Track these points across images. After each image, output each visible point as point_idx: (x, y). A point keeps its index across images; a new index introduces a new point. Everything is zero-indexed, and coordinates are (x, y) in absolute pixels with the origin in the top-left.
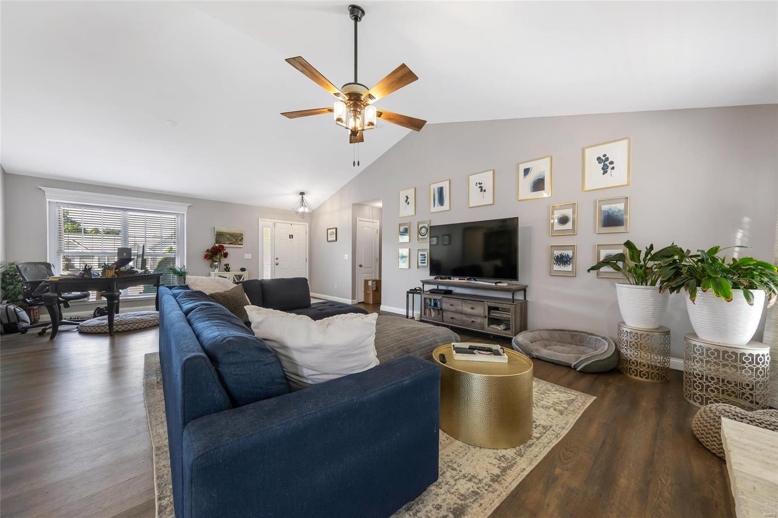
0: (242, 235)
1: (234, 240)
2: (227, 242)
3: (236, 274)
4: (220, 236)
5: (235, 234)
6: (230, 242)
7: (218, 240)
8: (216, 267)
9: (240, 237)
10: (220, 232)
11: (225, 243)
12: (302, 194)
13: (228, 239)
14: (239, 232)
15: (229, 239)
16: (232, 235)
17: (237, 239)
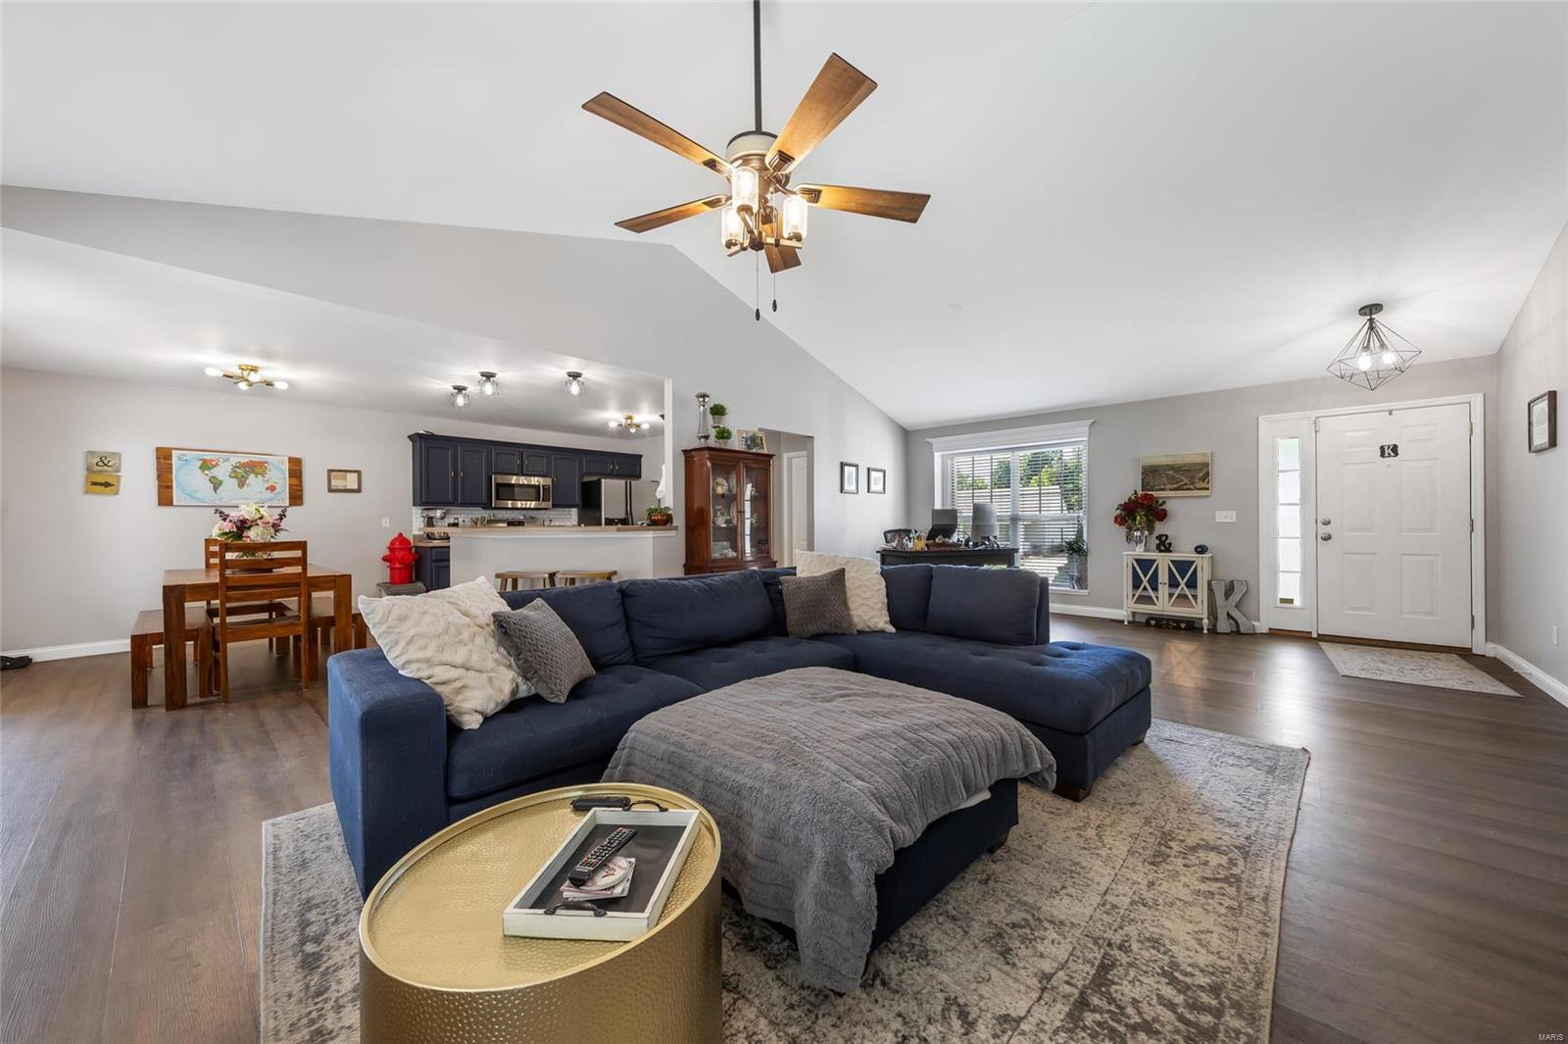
0: (1206, 465)
1: (1186, 481)
2: (1168, 486)
3: (1173, 559)
4: (1151, 474)
5: (1186, 465)
6: (1175, 486)
7: (1148, 483)
8: (1138, 541)
9: (1200, 470)
10: (1151, 467)
11: (1164, 490)
12: (1371, 310)
13: (1172, 480)
14: (1199, 460)
15: (1173, 477)
16: (1179, 469)
17: (1194, 476)
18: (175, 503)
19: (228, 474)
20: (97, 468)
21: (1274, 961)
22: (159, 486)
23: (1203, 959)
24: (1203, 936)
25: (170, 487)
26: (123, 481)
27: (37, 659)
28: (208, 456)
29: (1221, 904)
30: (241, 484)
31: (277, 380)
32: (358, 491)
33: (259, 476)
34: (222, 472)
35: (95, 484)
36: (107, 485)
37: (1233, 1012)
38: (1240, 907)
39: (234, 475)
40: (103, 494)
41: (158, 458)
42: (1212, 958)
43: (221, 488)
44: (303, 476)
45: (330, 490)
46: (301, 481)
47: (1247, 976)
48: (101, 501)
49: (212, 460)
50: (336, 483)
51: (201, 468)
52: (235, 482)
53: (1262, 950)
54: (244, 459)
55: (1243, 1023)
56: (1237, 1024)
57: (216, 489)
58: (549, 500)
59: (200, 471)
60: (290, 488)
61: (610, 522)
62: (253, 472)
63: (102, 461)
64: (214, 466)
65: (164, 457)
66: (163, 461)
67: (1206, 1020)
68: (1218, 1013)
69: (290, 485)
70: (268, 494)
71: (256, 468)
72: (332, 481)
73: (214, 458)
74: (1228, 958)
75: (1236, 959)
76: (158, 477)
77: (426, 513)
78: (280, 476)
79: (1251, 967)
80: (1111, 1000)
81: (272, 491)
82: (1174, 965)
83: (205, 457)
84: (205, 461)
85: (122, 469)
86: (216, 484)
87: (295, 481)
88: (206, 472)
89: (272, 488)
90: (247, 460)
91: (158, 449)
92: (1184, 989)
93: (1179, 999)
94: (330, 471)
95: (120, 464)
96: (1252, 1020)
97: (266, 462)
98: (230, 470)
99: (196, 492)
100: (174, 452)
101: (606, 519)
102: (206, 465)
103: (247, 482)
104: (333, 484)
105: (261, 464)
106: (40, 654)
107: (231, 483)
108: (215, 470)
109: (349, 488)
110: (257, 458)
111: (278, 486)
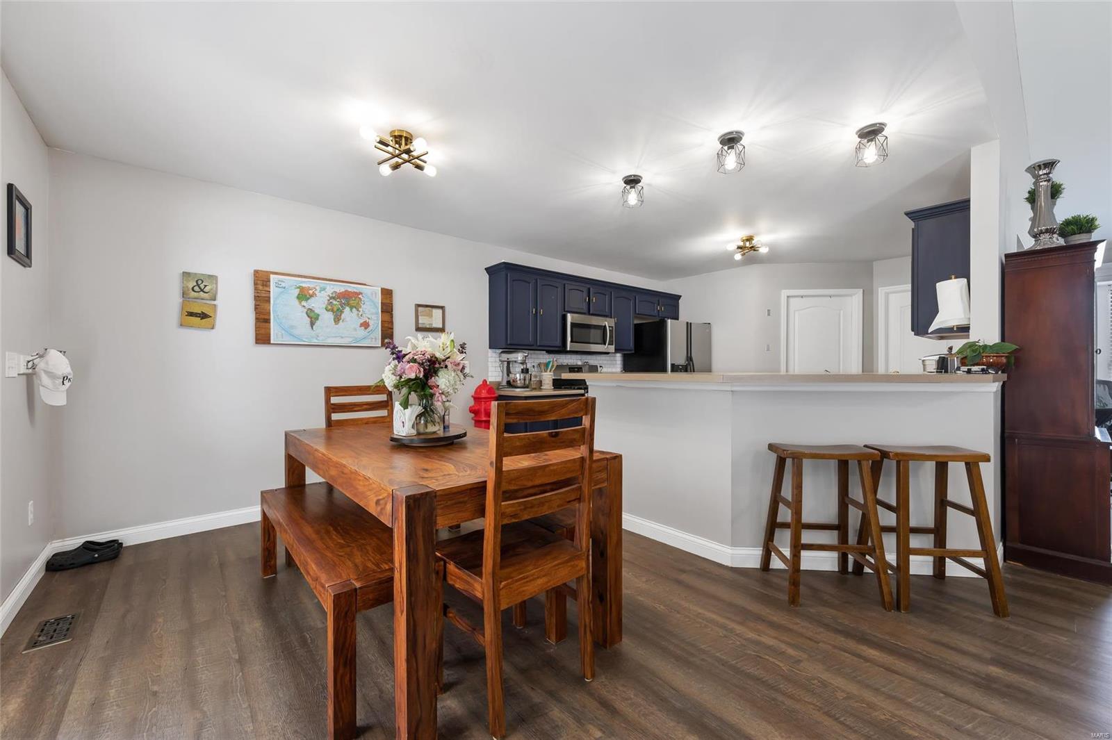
18: (272, 342)
19: (324, 306)
20: (193, 294)
22: (257, 319)
25: (267, 321)
26: (219, 310)
27: (128, 542)
28: (306, 283)
30: (337, 319)
32: (442, 330)
33: (354, 310)
34: (319, 303)
35: (191, 314)
36: (204, 316)
39: (330, 308)
40: (199, 327)
41: (255, 284)
43: (318, 323)
44: (394, 311)
45: (418, 329)
46: (392, 317)
48: (196, 336)
49: (309, 289)
50: (424, 321)
51: (298, 298)
52: (331, 315)
54: (340, 288)
57: (312, 324)
58: (612, 345)
59: (296, 302)
60: (382, 325)
61: (675, 368)
62: (348, 304)
63: (198, 285)
64: (311, 296)
65: (261, 281)
66: (261, 287)
69: (383, 322)
70: (362, 332)
71: (351, 299)
72: (420, 318)
73: (311, 286)
76: (256, 309)
77: (505, 356)
78: (374, 309)
81: (366, 328)
83: (304, 285)
84: (302, 289)
85: (219, 296)
86: (313, 318)
87: (386, 318)
88: (304, 303)
89: (365, 325)
90: (343, 290)
91: (256, 272)
94: (417, 306)
95: (217, 288)
97: (360, 293)
98: (326, 302)
99: (292, 327)
100: (272, 276)
101: (673, 365)
102: (304, 295)
103: (343, 316)
104: (420, 322)
105: (357, 295)
106: (131, 536)
107: (327, 317)
108: (312, 301)
109: (435, 325)
110: (352, 288)
111: (371, 323)
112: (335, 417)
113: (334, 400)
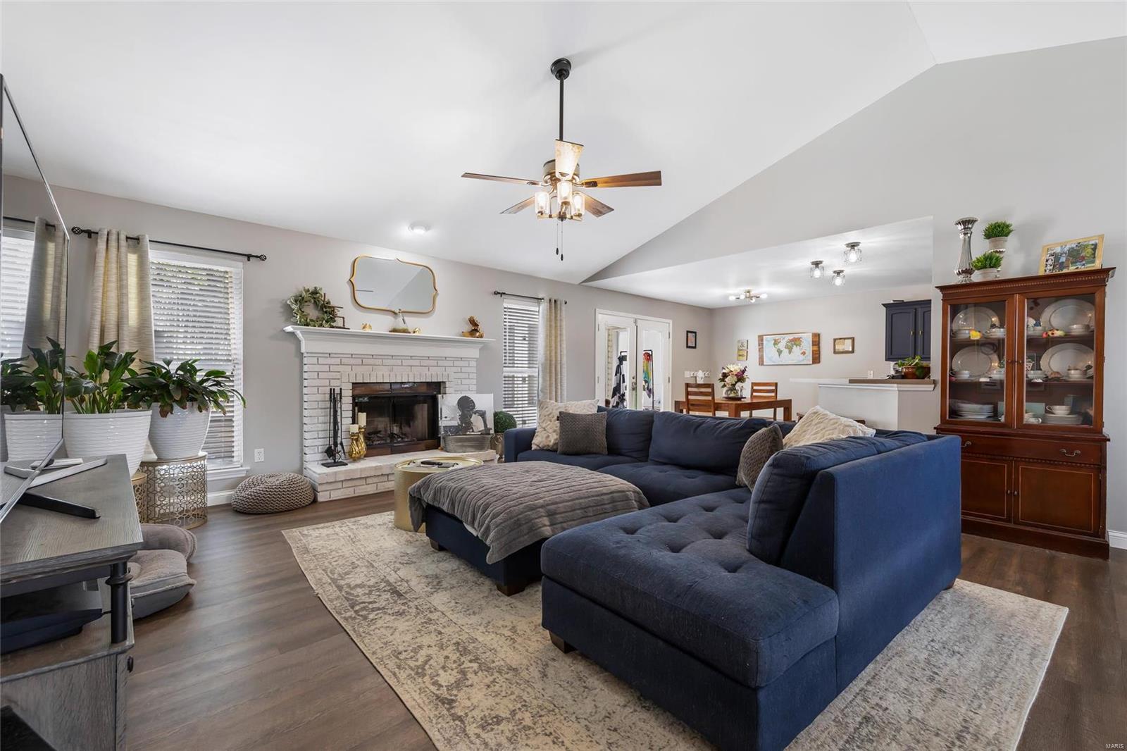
18: (765, 364)
19: (785, 346)
20: (741, 348)
21: (358, 644)
23: (380, 623)
24: (392, 631)
25: (763, 355)
26: (749, 353)
28: (777, 337)
29: (405, 651)
30: (790, 352)
31: (761, 294)
32: (853, 351)
33: (798, 346)
34: (782, 345)
35: (740, 355)
36: (743, 356)
37: (353, 616)
38: (398, 658)
39: (787, 347)
40: (742, 360)
41: (759, 340)
42: (378, 626)
43: (782, 354)
44: (821, 345)
45: (835, 352)
46: (819, 347)
47: (361, 630)
50: (839, 347)
52: (787, 350)
53: (367, 645)
54: (791, 337)
55: (347, 616)
56: (348, 614)
57: (779, 355)
59: (774, 345)
60: (813, 353)
62: (795, 344)
63: (741, 344)
64: (779, 342)
65: (761, 339)
66: (760, 342)
67: (357, 608)
68: (356, 612)
69: (813, 351)
70: (802, 357)
71: (796, 342)
72: (836, 346)
73: (779, 338)
74: (374, 631)
75: (372, 633)
76: (759, 351)
77: (895, 366)
78: (808, 345)
79: (363, 635)
80: (385, 591)
81: (804, 355)
82: (385, 613)
84: (775, 340)
85: (749, 348)
86: (780, 352)
87: (816, 348)
88: (776, 346)
89: (804, 353)
90: (792, 338)
91: (759, 335)
92: (373, 610)
93: (370, 606)
94: (835, 340)
95: (748, 345)
96: (346, 619)
97: (801, 338)
98: (785, 344)
99: (772, 357)
100: (764, 336)
102: (776, 343)
103: (793, 350)
104: (836, 348)
105: (799, 339)
107: (785, 351)
108: (779, 345)
109: (846, 349)
110: (796, 336)
111: (806, 352)
112: (755, 394)
113: (755, 388)
